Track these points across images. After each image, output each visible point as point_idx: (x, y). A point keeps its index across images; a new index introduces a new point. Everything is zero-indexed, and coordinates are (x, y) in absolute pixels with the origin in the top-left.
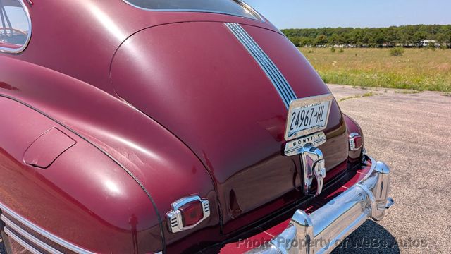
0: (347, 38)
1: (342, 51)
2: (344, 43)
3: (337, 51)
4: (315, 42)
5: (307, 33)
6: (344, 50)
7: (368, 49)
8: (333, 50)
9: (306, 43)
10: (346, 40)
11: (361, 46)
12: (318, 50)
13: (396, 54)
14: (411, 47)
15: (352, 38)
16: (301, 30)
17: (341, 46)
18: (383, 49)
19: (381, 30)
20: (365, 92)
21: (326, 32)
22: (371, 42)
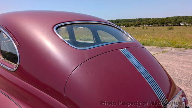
0: (149, 22)
1: (147, 28)
2: (148, 24)
3: (145, 28)
4: (135, 24)
5: (132, 21)
6: (148, 27)
7: (158, 27)
8: (143, 28)
9: (131, 25)
10: (149, 23)
11: (155, 26)
12: (137, 28)
13: (170, 29)
14: (176, 26)
15: (151, 23)
16: (129, 19)
17: (146, 26)
18: (164, 27)
19: (163, 19)
20: (162, 50)
21: (140, 20)
22: (159, 24)
